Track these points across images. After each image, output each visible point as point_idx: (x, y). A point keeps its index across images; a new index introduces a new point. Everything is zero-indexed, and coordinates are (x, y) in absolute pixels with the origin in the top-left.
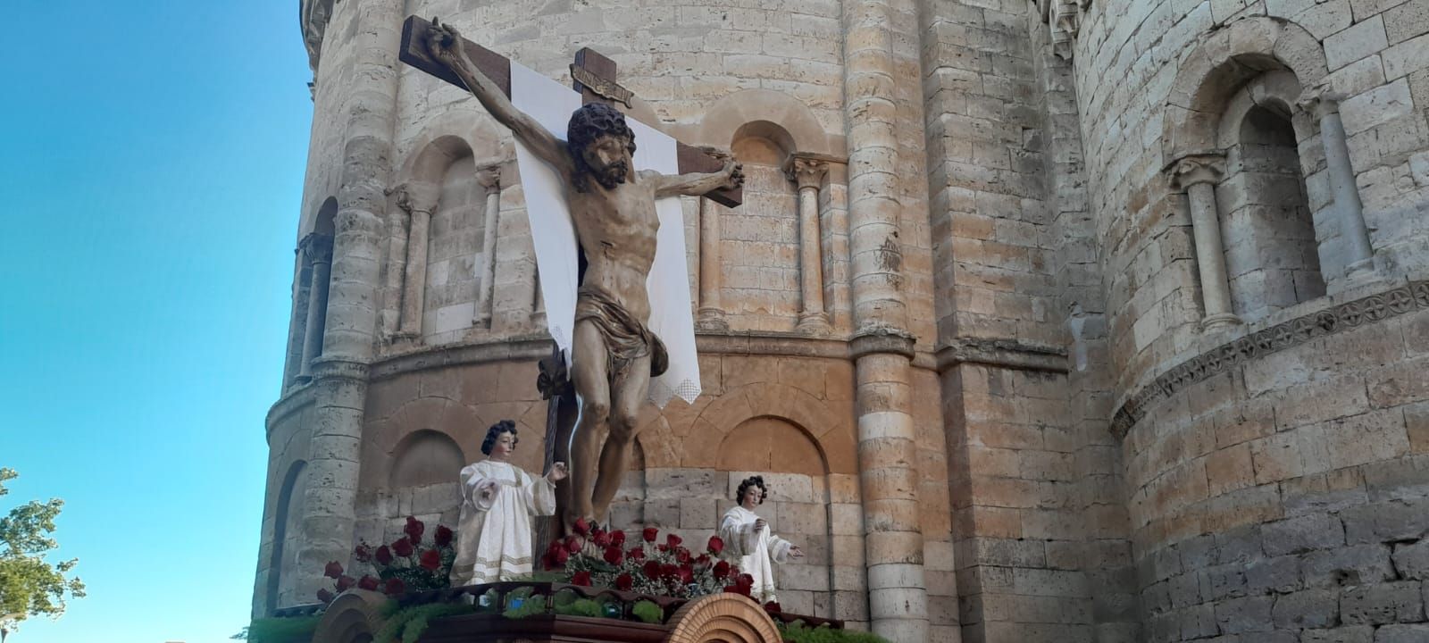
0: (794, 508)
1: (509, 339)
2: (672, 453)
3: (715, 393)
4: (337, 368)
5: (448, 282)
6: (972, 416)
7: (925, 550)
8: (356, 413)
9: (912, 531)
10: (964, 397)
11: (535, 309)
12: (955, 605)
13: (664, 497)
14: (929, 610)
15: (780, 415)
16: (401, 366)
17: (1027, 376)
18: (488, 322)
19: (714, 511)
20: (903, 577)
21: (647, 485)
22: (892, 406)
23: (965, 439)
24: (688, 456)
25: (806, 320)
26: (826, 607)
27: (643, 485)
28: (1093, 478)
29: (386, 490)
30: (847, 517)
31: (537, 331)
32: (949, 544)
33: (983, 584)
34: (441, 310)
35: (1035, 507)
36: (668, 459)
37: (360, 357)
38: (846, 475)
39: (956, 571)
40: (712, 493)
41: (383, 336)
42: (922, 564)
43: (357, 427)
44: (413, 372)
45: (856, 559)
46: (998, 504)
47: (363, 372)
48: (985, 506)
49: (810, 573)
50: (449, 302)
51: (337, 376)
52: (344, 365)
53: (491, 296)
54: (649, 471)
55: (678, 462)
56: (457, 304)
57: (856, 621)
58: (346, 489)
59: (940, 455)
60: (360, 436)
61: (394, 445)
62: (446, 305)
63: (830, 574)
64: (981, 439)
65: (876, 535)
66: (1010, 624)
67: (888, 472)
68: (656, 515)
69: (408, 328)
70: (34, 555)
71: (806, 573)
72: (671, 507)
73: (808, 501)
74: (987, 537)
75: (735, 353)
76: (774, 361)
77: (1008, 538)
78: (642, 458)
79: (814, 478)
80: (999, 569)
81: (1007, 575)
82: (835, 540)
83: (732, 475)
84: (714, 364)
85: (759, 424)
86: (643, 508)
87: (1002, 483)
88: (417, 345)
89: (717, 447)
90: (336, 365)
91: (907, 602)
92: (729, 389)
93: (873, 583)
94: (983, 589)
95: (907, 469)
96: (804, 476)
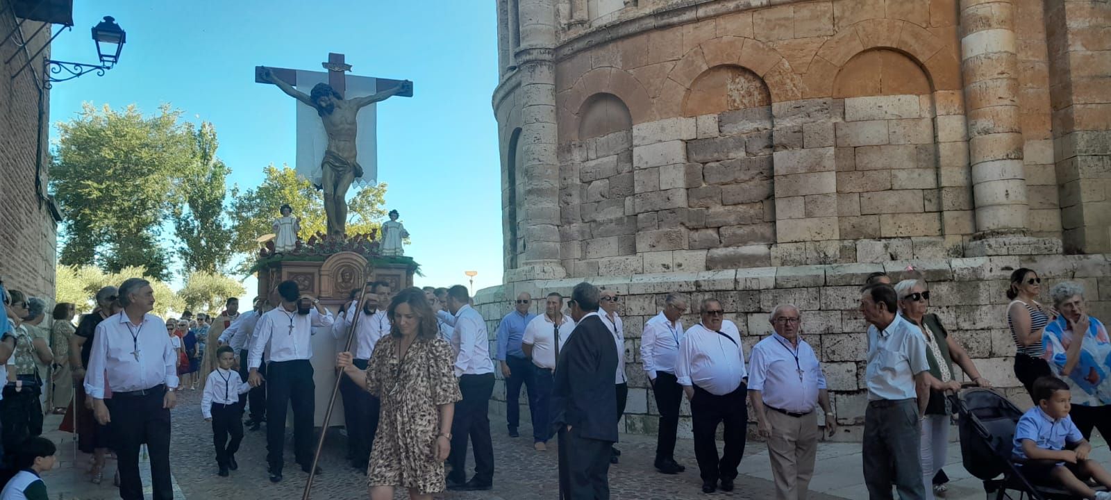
0: (903, 123)
1: (654, 12)
2: (794, 89)
3: (829, 33)
4: (532, 54)
6: (1073, 24)
7: (1025, 148)
8: (550, 87)
9: (1012, 132)
10: (1066, 8)
12: (1055, 191)
13: (788, 125)
14: (1028, 197)
15: (888, 45)
16: (577, 46)
18: (636, 1)
19: (832, 132)
20: (1004, 171)
21: (774, 117)
22: (994, 24)
23: (1066, 45)
26: (934, 201)
27: (771, 117)
29: (577, 142)
30: (951, 127)
32: (1048, 141)
33: (1080, 171)
36: (790, 94)
37: (547, 43)
38: (951, 91)
39: (1055, 163)
40: (830, 117)
41: (560, 25)
42: (1022, 159)
43: (551, 97)
44: (586, 49)
45: (961, 160)
46: (1098, 101)
47: (550, 56)
48: (1086, 104)
49: (919, 175)
51: (533, 61)
52: (536, 51)
54: (775, 106)
55: (800, 95)
57: (961, 210)
58: (550, 143)
59: (1043, 65)
60: (554, 104)
61: (579, 107)
63: (937, 174)
64: (1083, 45)
65: (978, 138)
66: (1107, 203)
67: (990, 83)
68: (783, 139)
69: (578, 16)
70: (376, 220)
71: (915, 175)
72: (795, 132)
73: (916, 116)
74: (1086, 131)
77: (1107, 130)
78: (769, 96)
79: (921, 96)
80: (1097, 157)
81: (1105, 162)
82: (941, 146)
83: (847, 101)
84: (826, 8)
85: (869, 56)
86: (772, 136)
87: (1102, 82)
88: (586, 28)
89: (832, 79)
90: (531, 51)
91: (1007, 191)
92: (841, 28)
93: (976, 179)
94: (1081, 176)
95: (1010, 78)
96: (911, 95)
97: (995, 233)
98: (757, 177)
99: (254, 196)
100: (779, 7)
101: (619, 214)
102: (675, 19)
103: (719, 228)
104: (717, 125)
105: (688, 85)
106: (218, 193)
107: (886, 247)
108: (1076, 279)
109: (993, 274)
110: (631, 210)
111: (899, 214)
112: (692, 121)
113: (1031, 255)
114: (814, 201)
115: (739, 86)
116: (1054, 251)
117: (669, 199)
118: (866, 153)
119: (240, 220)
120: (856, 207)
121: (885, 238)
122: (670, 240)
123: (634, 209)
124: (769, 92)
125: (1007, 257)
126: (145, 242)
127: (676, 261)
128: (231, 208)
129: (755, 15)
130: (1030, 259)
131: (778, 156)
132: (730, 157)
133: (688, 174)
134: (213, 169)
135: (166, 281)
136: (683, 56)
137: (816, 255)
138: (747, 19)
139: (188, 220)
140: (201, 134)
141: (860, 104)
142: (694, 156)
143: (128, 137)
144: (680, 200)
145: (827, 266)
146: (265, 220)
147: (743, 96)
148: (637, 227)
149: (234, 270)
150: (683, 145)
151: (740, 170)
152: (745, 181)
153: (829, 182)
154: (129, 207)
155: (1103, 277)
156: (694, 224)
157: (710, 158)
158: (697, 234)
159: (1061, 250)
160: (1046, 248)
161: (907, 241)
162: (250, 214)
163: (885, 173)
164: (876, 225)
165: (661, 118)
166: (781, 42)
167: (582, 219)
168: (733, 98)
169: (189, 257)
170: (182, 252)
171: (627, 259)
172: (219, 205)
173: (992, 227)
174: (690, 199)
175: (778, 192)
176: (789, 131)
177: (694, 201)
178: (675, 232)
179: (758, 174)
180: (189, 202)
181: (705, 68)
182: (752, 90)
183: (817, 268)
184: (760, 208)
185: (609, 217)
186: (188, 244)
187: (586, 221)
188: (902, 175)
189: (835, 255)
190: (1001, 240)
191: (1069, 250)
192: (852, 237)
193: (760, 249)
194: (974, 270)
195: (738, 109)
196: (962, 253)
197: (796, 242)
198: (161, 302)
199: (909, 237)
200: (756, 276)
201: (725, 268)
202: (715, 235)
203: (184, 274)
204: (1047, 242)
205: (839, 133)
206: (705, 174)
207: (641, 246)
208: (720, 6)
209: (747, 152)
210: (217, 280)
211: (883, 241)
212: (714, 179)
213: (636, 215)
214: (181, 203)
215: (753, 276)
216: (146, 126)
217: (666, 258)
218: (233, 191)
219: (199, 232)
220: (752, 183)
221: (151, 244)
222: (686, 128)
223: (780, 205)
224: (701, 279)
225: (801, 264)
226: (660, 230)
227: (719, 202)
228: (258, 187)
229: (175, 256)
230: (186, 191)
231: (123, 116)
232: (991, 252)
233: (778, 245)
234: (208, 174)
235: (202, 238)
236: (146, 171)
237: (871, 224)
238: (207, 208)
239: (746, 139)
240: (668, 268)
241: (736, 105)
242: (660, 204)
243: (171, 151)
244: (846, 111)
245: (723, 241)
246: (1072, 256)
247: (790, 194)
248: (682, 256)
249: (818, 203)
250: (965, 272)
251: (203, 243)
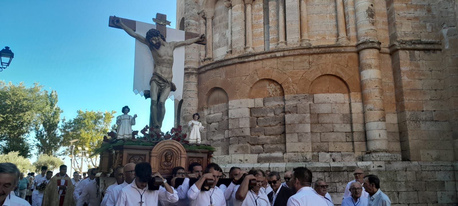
0: (338, 105)
1: (238, 56)
2: (293, 89)
3: (307, 68)
4: (189, 70)
5: (219, 40)
6: (403, 68)
7: (386, 116)
8: (196, 84)
9: (381, 110)
10: (400, 62)
11: (245, 46)
12: (398, 135)
13: (291, 104)
14: (388, 137)
15: (331, 73)
16: (207, 68)
17: (424, 52)
18: (231, 51)
19: (309, 107)
20: (378, 126)
21: (285, 100)
22: (373, 67)
23: (400, 77)
24: (299, 90)
25: (340, 40)
26: (350, 137)
27: (284, 100)
28: (452, 87)
29: (206, 106)
30: (357, 107)
31: (246, 53)
32: (395, 114)
33: (408, 127)
34: (218, 50)
35: (429, 99)
36: (292, 91)
37: (195, 66)
38: (357, 93)
39: (398, 123)
40: (308, 102)
41: (201, 60)
42: (385, 121)
43: (196, 88)
44: (210, 70)
45: (361, 121)
46: (414, 99)
47: (196, 71)
48: (409, 100)
49: (344, 126)
50: (219, 47)
51: (189, 73)
52: (190, 69)
53: (231, 43)
54: (286, 96)
55: (296, 92)
56: (222, 47)
57: (361, 141)
58: (194, 106)
59: (392, 84)
60: (197, 91)
61: (207, 93)
62: (219, 48)
63: (351, 126)
64: (407, 77)
65: (368, 112)
66: (419, 141)
67: (372, 90)
68: (289, 109)
69: (208, 56)
71: (343, 126)
72: (294, 107)
73: (343, 102)
74: (409, 111)
75: (314, 54)
76: (328, 55)
77: (418, 111)
78: (283, 92)
79: (345, 94)
80: (414, 121)
81: (417, 123)
82: (353, 115)
83: (315, 95)
84: (306, 58)
85: (324, 77)
86: (284, 108)
87: (415, 91)
88: (211, 61)
89: (309, 86)
90: (188, 69)
91: (380, 134)
92: (312, 66)
93: (367, 128)
94: (408, 129)
95: (379, 89)
96: (341, 94)
97: (375, 151)
98: (279, 124)
99: (72, 122)
100: (287, 57)
101: (223, 137)
102: (246, 60)
103: (263, 145)
104: (262, 102)
105: (251, 86)
106: (56, 120)
107: (331, 156)
108: (407, 172)
109: (374, 168)
110: (227, 135)
111: (336, 142)
112: (253, 100)
113: (389, 161)
114: (302, 135)
115: (272, 87)
116: (398, 159)
117: (243, 132)
118: (322, 117)
119: (65, 132)
120: (319, 138)
121: (330, 152)
122: (243, 149)
123: (229, 136)
124: (283, 90)
125: (380, 162)
126: (21, 141)
127: (245, 159)
128: (62, 127)
129: (278, 60)
130: (389, 163)
131: (287, 116)
132: (268, 116)
133: (251, 121)
134: (55, 110)
135: (29, 158)
136: (249, 74)
137: (302, 158)
138: (275, 61)
139: (42, 131)
140: (51, 96)
141: (320, 97)
142: (253, 115)
143: (18, 96)
144: (247, 132)
145: (306, 163)
146: (75, 132)
147: (273, 91)
148: (229, 143)
149: (60, 154)
150: (249, 110)
151: (272, 121)
152: (273, 126)
153: (308, 128)
154: (15, 125)
155: (418, 171)
156: (253, 143)
157: (260, 116)
158: (254, 147)
159: (401, 159)
160: (395, 158)
161: (339, 153)
162: (69, 130)
163: (330, 125)
164: (327, 146)
165: (240, 99)
166: (288, 71)
167: (207, 139)
168: (269, 92)
169: (40, 148)
170: (38, 145)
171: (225, 157)
172: (56, 125)
173: (374, 149)
174: (252, 132)
175: (287, 131)
176: (291, 106)
177: (253, 133)
178: (245, 146)
179: (279, 123)
180: (43, 124)
181: (258, 79)
182: (277, 89)
183: (302, 164)
184: (280, 137)
185: (218, 138)
186: (41, 142)
187: (209, 139)
188: (337, 126)
189: (310, 158)
190: (377, 154)
191: (405, 159)
192: (317, 151)
193: (279, 154)
194: (367, 167)
195: (271, 96)
196: (362, 159)
197: (294, 152)
198: (25, 167)
199: (340, 152)
200: (278, 166)
201: (265, 162)
202: (262, 148)
203: (37, 155)
204: (395, 156)
205: (312, 108)
206: (258, 122)
207: (231, 151)
208: (264, 55)
209: (274, 114)
210: (52, 158)
211: (330, 153)
212: (261, 124)
213: (229, 138)
214: (39, 124)
215: (276, 166)
216: (27, 91)
217: (241, 157)
218: (63, 120)
219: (46, 137)
220: (277, 127)
221: (24, 142)
222: (251, 103)
223: (288, 136)
224: (255, 167)
225: (296, 162)
226: (239, 145)
227: (264, 134)
228: (74, 119)
229: (34, 147)
230: (42, 119)
231: (17, 86)
232: (373, 159)
233: (287, 153)
234: (53, 112)
235: (47, 140)
236: (25, 110)
237: (325, 146)
238: (50, 127)
239: (274, 109)
240: (242, 161)
241: (270, 95)
242: (239, 133)
243: (37, 102)
244: (314, 99)
245: (265, 150)
246: (405, 162)
247: (292, 132)
248: (248, 156)
249: (303, 136)
250: (363, 167)
251: (48, 141)
